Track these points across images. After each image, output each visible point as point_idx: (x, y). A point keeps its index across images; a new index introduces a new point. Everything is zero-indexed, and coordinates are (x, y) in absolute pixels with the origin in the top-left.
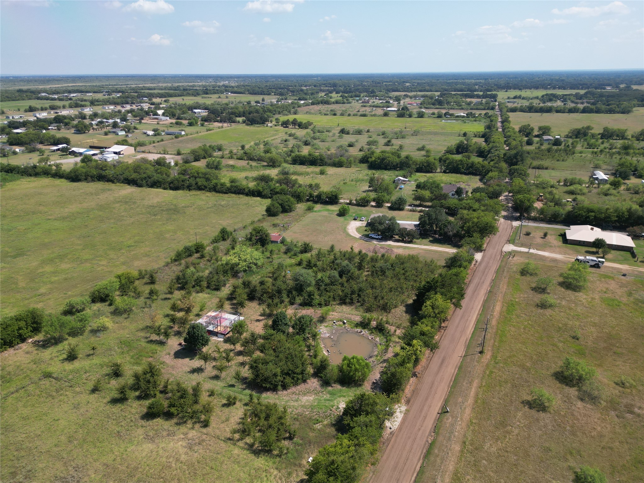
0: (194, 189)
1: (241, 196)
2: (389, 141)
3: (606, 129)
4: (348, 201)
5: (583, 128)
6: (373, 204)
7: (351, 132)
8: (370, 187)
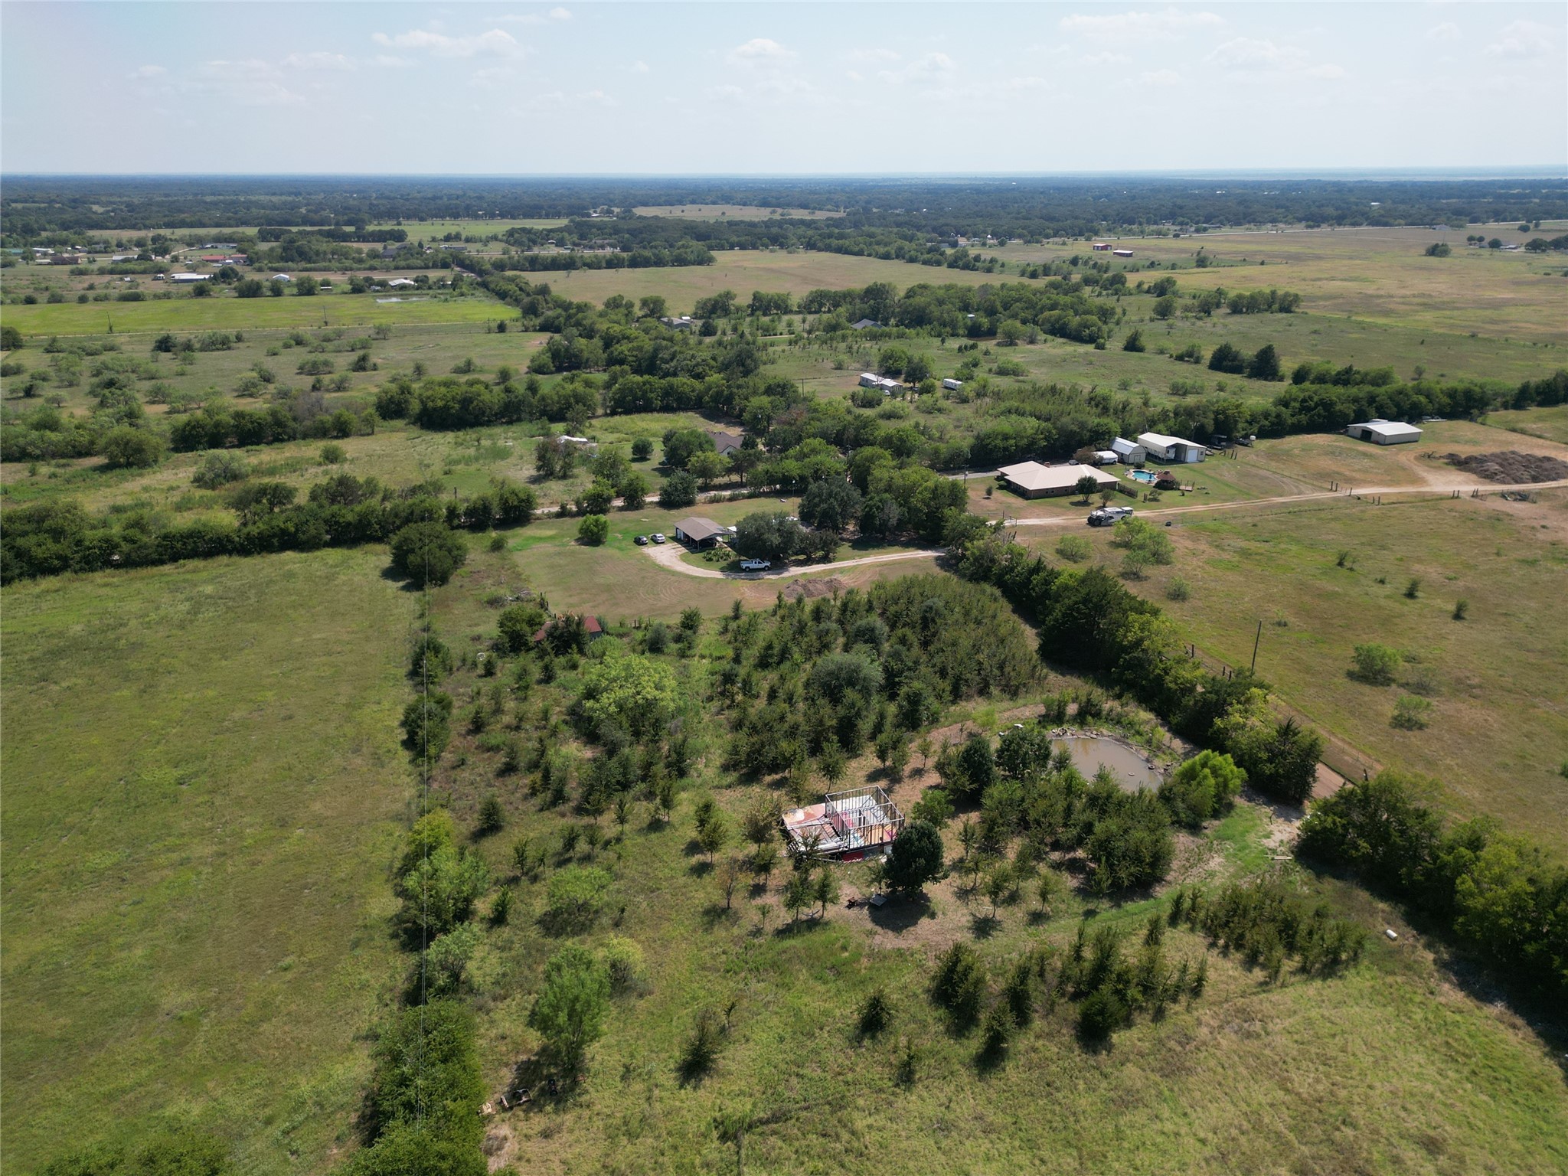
0: (21, 576)
1: (224, 559)
2: (364, 359)
3: (756, 297)
4: (556, 509)
5: (720, 296)
6: (619, 503)
7: (197, 346)
8: (539, 469)
